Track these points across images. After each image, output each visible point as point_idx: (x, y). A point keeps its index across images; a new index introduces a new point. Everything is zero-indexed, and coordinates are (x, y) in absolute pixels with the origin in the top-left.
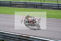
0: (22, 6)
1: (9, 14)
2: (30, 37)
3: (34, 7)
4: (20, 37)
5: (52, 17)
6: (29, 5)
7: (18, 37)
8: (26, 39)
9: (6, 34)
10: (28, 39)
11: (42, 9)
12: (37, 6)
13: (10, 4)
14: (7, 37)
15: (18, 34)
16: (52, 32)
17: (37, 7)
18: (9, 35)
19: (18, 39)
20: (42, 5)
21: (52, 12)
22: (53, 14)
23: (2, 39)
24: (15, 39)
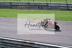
0: (24, 7)
1: (9, 17)
2: (35, 43)
3: (39, 8)
4: (23, 43)
5: (60, 19)
6: (33, 6)
7: (21, 44)
8: (30, 45)
9: (6, 41)
10: (33, 46)
11: (48, 10)
12: (43, 6)
13: (10, 5)
14: (7, 44)
15: (21, 41)
16: (61, 37)
17: (42, 8)
18: (10, 42)
19: (20, 46)
20: (48, 6)
21: (59, 14)
22: (61, 16)
23: (2, 46)
24: (18, 46)
